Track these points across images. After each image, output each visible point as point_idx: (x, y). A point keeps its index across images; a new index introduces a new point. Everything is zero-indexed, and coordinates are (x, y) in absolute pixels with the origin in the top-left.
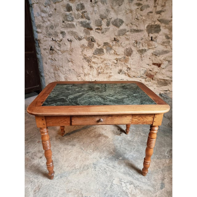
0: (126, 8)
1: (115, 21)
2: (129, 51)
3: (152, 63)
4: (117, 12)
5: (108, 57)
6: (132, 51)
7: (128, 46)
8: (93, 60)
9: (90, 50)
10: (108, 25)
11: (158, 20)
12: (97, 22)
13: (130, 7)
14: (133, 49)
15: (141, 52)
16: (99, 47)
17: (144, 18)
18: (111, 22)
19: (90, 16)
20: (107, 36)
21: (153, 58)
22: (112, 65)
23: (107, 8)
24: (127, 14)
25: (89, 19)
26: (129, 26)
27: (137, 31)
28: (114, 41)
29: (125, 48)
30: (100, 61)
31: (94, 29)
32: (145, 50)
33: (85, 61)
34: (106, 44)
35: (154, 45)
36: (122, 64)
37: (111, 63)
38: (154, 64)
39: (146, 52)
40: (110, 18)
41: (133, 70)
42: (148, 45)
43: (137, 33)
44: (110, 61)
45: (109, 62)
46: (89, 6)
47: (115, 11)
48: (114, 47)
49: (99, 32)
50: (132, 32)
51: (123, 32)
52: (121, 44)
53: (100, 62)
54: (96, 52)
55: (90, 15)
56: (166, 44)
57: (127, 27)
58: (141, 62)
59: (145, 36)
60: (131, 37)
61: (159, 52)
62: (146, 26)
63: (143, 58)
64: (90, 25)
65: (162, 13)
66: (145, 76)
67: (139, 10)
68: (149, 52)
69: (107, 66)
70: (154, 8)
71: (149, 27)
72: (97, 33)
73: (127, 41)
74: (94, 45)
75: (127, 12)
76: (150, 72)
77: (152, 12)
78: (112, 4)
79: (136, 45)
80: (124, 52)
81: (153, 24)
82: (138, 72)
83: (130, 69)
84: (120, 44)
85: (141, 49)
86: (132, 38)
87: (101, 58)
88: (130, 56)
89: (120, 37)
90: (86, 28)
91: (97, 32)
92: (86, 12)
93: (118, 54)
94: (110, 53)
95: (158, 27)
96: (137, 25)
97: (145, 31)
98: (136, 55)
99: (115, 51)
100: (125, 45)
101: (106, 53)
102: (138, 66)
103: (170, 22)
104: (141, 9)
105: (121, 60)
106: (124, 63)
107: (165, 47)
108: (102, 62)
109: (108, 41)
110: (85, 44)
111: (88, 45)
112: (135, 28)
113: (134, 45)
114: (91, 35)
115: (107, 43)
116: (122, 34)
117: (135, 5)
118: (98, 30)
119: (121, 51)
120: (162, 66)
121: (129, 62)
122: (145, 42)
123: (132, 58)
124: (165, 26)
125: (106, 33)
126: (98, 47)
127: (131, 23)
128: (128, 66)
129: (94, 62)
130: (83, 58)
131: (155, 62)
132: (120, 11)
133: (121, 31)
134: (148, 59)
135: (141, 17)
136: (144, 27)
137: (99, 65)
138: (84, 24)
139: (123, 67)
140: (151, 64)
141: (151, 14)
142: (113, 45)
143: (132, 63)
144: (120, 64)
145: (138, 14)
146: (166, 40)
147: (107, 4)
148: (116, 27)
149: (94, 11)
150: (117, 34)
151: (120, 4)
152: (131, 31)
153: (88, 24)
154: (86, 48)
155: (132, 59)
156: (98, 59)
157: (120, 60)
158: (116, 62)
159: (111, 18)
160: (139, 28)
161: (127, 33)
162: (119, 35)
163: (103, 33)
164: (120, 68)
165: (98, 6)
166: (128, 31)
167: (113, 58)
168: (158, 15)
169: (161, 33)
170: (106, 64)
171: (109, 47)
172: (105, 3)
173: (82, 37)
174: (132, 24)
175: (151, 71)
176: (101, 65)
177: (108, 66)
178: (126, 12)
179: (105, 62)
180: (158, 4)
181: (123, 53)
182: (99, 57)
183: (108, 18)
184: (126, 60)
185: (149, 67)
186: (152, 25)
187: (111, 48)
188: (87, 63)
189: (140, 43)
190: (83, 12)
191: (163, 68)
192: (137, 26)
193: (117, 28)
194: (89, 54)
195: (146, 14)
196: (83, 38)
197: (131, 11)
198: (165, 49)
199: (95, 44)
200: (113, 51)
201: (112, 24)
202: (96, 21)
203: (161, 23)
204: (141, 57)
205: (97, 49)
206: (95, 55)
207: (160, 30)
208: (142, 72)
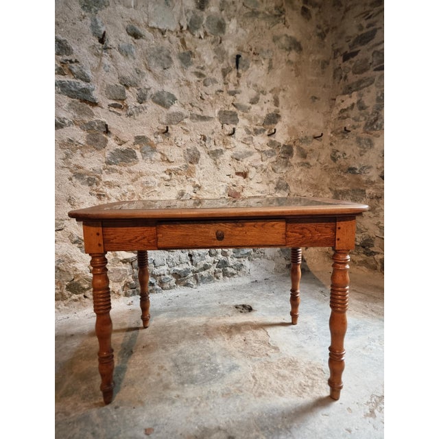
0: (179, 77)
1: (158, 94)
2: (194, 154)
3: (234, 172)
4: (160, 78)
5: (148, 169)
6: (199, 155)
7: (190, 145)
8: (107, 178)
9: (96, 153)
10: (141, 99)
11: (232, 104)
12: (113, 91)
13: (185, 75)
14: (200, 149)
15: (215, 154)
16: (124, 147)
17: (212, 98)
18: (148, 96)
19: (89, 73)
20: (142, 124)
21: (235, 163)
22: (159, 185)
23: (136, 67)
24: (181, 86)
25: (87, 80)
26: (187, 107)
27: (204, 118)
28: (158, 133)
29: (185, 149)
30: (126, 178)
31: (105, 106)
32: (221, 152)
33: (78, 183)
34: (140, 140)
35: (233, 143)
36: (182, 181)
37: (157, 181)
38: (238, 174)
39: (223, 154)
40: (147, 87)
41: (206, 188)
42: (223, 142)
43: (204, 122)
44: (154, 175)
45: (153, 178)
46: (84, 50)
47: (155, 76)
48: (160, 147)
49: (119, 112)
50: (194, 120)
51: (177, 118)
52: (175, 140)
53: (128, 181)
54: (114, 159)
55: (89, 71)
56: (248, 142)
57: (183, 109)
58: (217, 172)
59: (216, 128)
60: (192, 128)
61: (241, 154)
62: (217, 111)
63: (220, 165)
64: (91, 95)
65: (236, 95)
66: (227, 197)
67: (201, 84)
68: (228, 154)
69: (148, 187)
70: (225, 86)
71: (222, 113)
72: (115, 116)
73: (186, 136)
74: (106, 141)
75: (182, 84)
76: (234, 188)
77: (223, 91)
78: (149, 62)
79: (203, 142)
80: (185, 157)
81: (226, 109)
82: (216, 191)
83: (199, 187)
84: (173, 141)
85: (214, 149)
86: (194, 130)
87: (130, 172)
88: (197, 163)
89: (172, 126)
90: (76, 100)
91: (114, 112)
92: (76, 61)
93: (171, 160)
94: (153, 159)
95: (235, 114)
96: (202, 108)
97: (216, 119)
98: (206, 161)
99: (162, 154)
100: (183, 143)
101: (143, 159)
102: (215, 181)
103: (249, 109)
104: (204, 82)
105: (180, 172)
106: (187, 178)
107: (247, 146)
108: (133, 181)
109: (147, 134)
110: (77, 139)
111: (87, 142)
112: (199, 113)
113: (201, 143)
114: (95, 118)
115: (144, 137)
116: (177, 121)
117: (193, 74)
118: (115, 107)
119: (176, 154)
120: (250, 175)
121: (197, 175)
122: (218, 138)
123: (201, 166)
124: (243, 115)
125: (138, 115)
126: (119, 147)
127: (191, 104)
128: (194, 182)
129: (109, 184)
130: (71, 174)
131: (239, 171)
132: (168, 79)
133: (174, 114)
134: (228, 166)
135: (207, 96)
136: (213, 112)
137: (124, 189)
138: (73, 89)
139: (184, 186)
140: (234, 174)
141: (221, 94)
142: (158, 143)
143: (201, 175)
144: (176, 181)
145: (202, 90)
146: (247, 136)
147: (134, 58)
148: (160, 107)
149: (100, 64)
150: (164, 120)
151: (166, 66)
152: (192, 118)
153: (86, 91)
154: (80, 148)
155: (201, 169)
156: (121, 173)
157: (176, 172)
158: (168, 177)
159: (149, 89)
160: (205, 114)
161: (186, 121)
162: (171, 123)
163: (130, 115)
164: (179, 188)
165: (111, 56)
166: (186, 117)
167: (160, 168)
168: (232, 97)
169: (239, 124)
170: (147, 182)
171: (149, 147)
172: (129, 56)
173: (66, 121)
174: (193, 106)
175: (234, 186)
176: (131, 187)
177: (150, 187)
178: (179, 82)
179: (143, 179)
180: (229, 80)
181: (183, 158)
182: (124, 169)
183: (142, 88)
184: (190, 172)
185: (231, 179)
186: (225, 111)
187: (153, 149)
188: (86, 187)
189: (210, 139)
190: (66, 60)
191: (251, 179)
192: (201, 110)
193: (163, 109)
194: (91, 163)
195: (214, 93)
196: (70, 123)
197: (188, 84)
198: (248, 150)
199: (109, 139)
200: (159, 155)
201: (151, 100)
202: (109, 87)
203: (238, 110)
204: (216, 164)
205: (117, 150)
206: (112, 166)
207: (238, 120)
208: (223, 190)
